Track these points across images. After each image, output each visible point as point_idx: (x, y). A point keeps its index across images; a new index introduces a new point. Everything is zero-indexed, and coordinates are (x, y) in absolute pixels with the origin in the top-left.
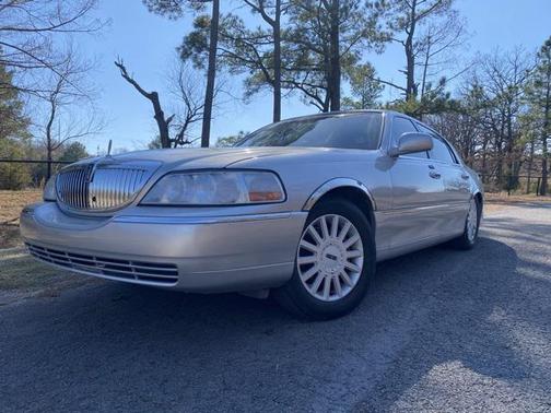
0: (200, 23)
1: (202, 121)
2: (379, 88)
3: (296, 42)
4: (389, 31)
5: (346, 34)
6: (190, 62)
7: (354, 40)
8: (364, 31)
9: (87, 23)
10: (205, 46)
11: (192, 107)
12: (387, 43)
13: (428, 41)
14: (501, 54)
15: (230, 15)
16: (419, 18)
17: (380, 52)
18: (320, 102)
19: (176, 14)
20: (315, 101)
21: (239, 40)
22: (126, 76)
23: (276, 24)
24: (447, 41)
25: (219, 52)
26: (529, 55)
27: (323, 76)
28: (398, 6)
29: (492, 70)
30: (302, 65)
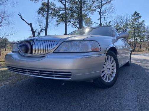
0: (43, 4)
1: (45, 32)
2: (92, 24)
3: (70, 11)
4: (95, 8)
5: (84, 9)
6: (41, 15)
7: (86, 10)
8: (89, 8)
9: (10, 3)
10: (45, 11)
11: (42, 28)
12: (94, 12)
13: (105, 12)
14: (123, 16)
15: (52, 2)
16: (103, 5)
17: (93, 14)
18: (77, 27)
19: (36, 1)
20: (76, 27)
21: (54, 9)
22: (22, 19)
23: (65, 5)
24: (110, 12)
25: (49, 12)
26: (130, 16)
27: (78, 20)
28: (97, 2)
29: (121, 20)
30: (72, 17)
